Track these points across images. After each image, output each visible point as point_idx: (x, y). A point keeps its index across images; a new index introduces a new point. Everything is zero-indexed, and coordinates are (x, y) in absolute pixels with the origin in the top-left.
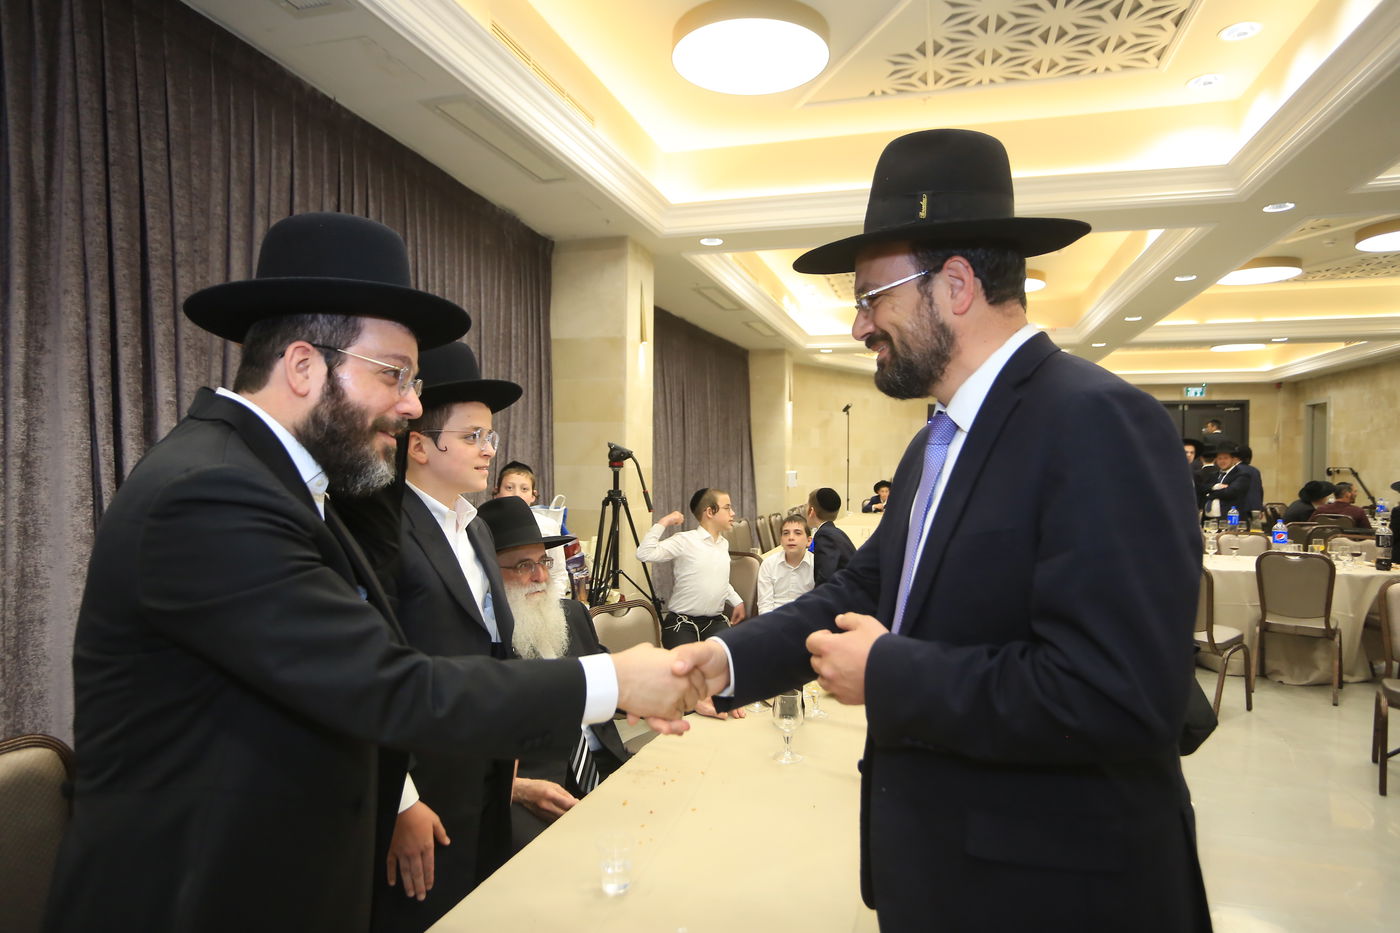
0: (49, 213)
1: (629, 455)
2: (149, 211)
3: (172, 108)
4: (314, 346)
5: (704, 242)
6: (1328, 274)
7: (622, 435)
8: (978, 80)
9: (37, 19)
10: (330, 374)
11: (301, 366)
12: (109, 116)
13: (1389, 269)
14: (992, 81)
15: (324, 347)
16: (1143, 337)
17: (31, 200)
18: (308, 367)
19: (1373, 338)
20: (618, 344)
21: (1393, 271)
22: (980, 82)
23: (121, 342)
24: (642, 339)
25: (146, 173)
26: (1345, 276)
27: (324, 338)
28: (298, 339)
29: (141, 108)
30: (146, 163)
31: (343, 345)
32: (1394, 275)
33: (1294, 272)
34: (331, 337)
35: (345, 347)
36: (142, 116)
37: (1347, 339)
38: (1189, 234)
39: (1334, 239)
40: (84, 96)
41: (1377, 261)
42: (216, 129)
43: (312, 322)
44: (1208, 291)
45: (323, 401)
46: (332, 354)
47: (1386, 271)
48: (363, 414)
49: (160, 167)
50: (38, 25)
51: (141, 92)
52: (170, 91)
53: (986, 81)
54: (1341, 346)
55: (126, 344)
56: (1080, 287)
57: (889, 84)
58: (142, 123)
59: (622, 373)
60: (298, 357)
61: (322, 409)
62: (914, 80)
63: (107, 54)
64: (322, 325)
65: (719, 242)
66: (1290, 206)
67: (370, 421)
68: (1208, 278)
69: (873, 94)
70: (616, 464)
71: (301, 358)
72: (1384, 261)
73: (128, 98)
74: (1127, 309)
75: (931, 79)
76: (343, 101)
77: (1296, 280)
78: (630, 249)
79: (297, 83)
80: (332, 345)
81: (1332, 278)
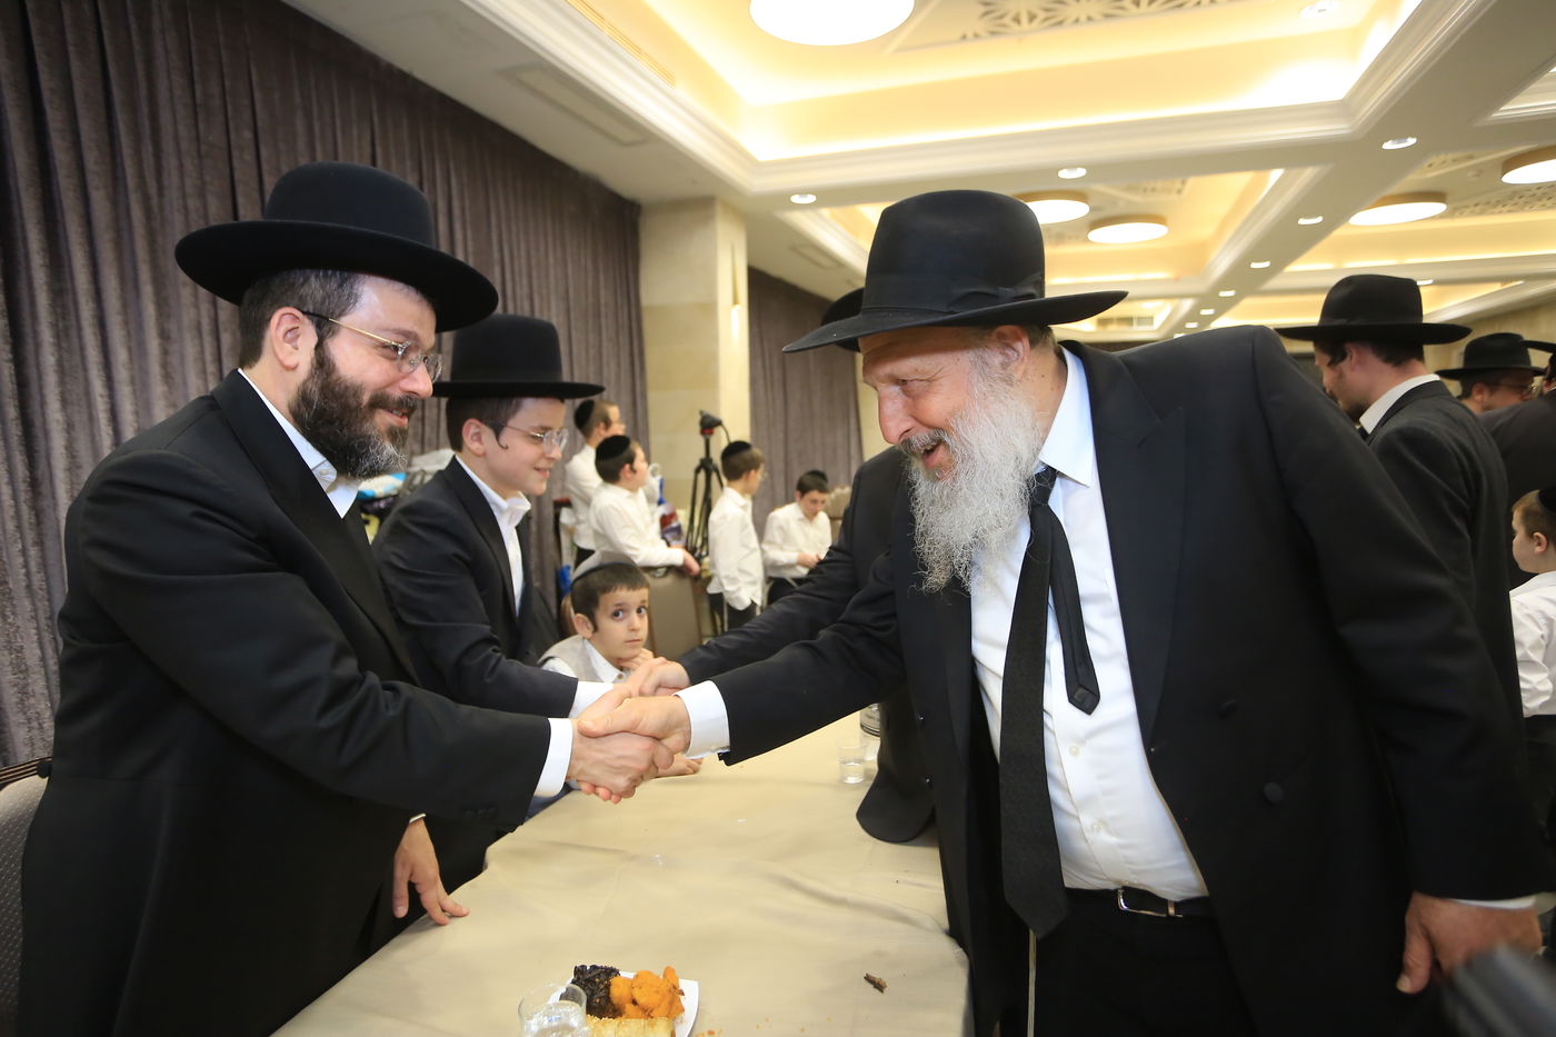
0: (162, 209)
1: (719, 423)
2: (241, 200)
3: (258, 95)
4: (304, 313)
5: (796, 199)
6: (1478, 209)
7: (715, 401)
8: (1074, 18)
9: (132, 18)
10: (320, 346)
11: (289, 335)
12: (198, 109)
13: (1544, 201)
14: (1090, 19)
15: (313, 314)
16: (1275, 283)
17: (146, 199)
18: (298, 336)
19: (1530, 278)
20: (709, 309)
21: (1549, 203)
22: (1077, 21)
23: (221, 328)
24: (735, 302)
25: (236, 163)
26: (1497, 210)
27: (314, 305)
28: (288, 305)
29: (228, 99)
30: (235, 153)
31: (337, 312)
32: (1551, 208)
33: (1438, 208)
34: (323, 303)
35: (340, 315)
36: (229, 107)
37: (1504, 279)
38: (1308, 174)
39: (1480, 171)
40: (178, 92)
41: (1531, 193)
42: (299, 114)
43: (303, 284)
44: (1339, 232)
45: (311, 376)
46: (324, 323)
47: (1541, 203)
48: (356, 391)
49: (249, 157)
50: (134, 27)
51: (227, 83)
52: (255, 78)
53: (1083, 18)
54: (1497, 287)
55: (226, 330)
56: (1206, 231)
57: (981, 26)
58: (230, 114)
59: (715, 339)
60: (287, 324)
61: (310, 385)
62: (1007, 20)
63: (194, 48)
64: (315, 286)
65: (811, 199)
66: (1411, 141)
67: (366, 398)
68: (1337, 217)
69: (964, 37)
70: (707, 431)
71: (290, 327)
72: (1539, 192)
73: (215, 90)
74: (1254, 253)
75: (1024, 19)
76: (421, 74)
77: (1441, 216)
78: (719, 209)
79: (373, 61)
80: (324, 314)
81: (1482, 213)
